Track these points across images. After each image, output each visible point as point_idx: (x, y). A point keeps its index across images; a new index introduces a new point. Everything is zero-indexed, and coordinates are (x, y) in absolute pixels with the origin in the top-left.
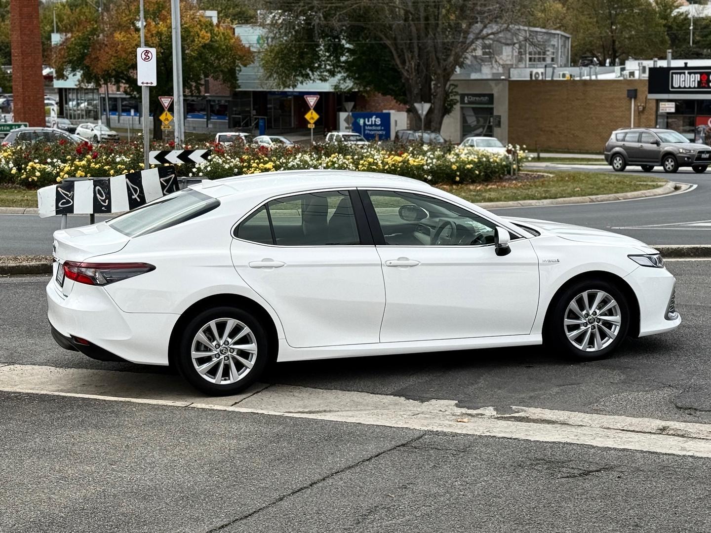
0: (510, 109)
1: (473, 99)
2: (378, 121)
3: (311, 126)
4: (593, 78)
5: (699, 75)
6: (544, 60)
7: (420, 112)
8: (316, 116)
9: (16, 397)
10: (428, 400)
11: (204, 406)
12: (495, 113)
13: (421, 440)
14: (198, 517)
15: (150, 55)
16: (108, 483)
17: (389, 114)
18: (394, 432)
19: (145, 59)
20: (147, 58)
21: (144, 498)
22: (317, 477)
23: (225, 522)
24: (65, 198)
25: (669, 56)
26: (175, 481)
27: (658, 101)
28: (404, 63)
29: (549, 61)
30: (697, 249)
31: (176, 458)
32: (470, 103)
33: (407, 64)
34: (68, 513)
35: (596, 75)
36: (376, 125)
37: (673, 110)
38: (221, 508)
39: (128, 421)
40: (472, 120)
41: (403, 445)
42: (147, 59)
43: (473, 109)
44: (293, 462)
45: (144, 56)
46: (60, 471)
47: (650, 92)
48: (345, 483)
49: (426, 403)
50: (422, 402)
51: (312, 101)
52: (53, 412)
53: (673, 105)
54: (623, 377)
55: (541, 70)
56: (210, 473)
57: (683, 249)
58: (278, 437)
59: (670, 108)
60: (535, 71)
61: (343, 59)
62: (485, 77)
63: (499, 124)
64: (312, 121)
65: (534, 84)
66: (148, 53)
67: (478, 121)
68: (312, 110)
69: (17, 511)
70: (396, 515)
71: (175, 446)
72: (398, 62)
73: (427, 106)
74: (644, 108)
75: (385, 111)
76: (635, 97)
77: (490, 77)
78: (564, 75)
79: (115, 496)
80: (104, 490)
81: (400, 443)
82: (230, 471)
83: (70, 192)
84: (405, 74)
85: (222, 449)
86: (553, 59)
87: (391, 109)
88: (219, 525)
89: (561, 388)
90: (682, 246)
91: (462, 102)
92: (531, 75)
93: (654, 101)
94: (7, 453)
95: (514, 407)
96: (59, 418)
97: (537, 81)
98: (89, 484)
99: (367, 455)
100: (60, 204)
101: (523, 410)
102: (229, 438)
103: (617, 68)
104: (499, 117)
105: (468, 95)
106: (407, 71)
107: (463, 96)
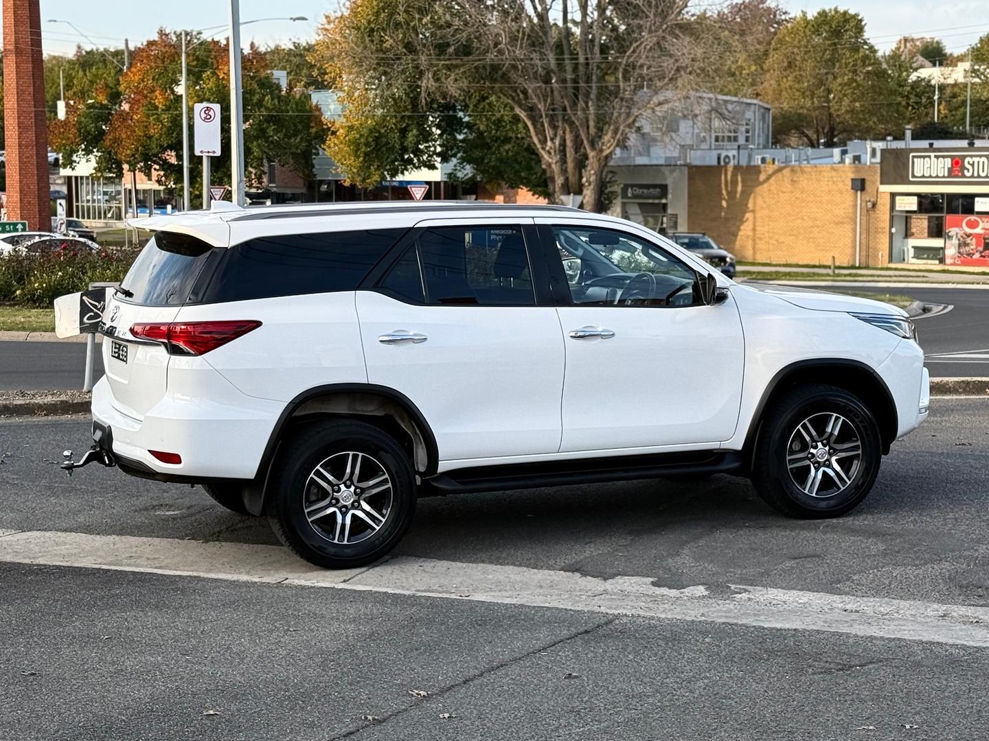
0: (690, 206)
1: (639, 191)
4: (804, 163)
5: (949, 160)
6: (736, 139)
9: (40, 570)
10: (613, 576)
11: (303, 583)
12: (670, 211)
13: (610, 626)
14: (313, 721)
15: (211, 113)
16: (182, 678)
18: (572, 615)
19: (205, 119)
20: (208, 117)
21: (235, 697)
22: (473, 672)
23: (352, 728)
24: (92, 311)
25: (908, 134)
26: (276, 675)
27: (893, 196)
28: (543, 142)
29: (742, 141)
30: (968, 383)
31: (274, 647)
32: (635, 197)
33: (549, 143)
34: (131, 716)
35: (808, 159)
37: (915, 208)
38: (344, 710)
39: (200, 600)
41: (586, 632)
42: (208, 119)
43: (639, 204)
44: (437, 651)
45: (203, 115)
46: (113, 663)
47: (883, 182)
48: (512, 679)
49: (610, 581)
50: (605, 579)
51: (418, 193)
52: (95, 589)
53: (915, 199)
54: (882, 547)
55: (732, 153)
56: (323, 666)
57: (947, 383)
58: (413, 621)
59: (911, 204)
60: (724, 154)
61: (460, 137)
62: (655, 162)
63: (675, 226)
66: (210, 111)
67: (646, 222)
69: (60, 714)
70: (589, 720)
71: (271, 631)
72: (536, 140)
73: (578, 200)
74: (874, 204)
76: (863, 189)
77: (662, 162)
78: (764, 160)
79: (194, 694)
80: (178, 688)
81: (582, 630)
82: (350, 664)
83: (99, 303)
84: (546, 156)
85: (334, 637)
86: (747, 139)
88: (344, 731)
89: (797, 561)
90: (946, 379)
91: (624, 195)
92: (719, 159)
93: (889, 195)
94: (36, 639)
95: (733, 587)
96: (103, 597)
97: (727, 167)
98: (156, 680)
99: (539, 645)
100: (85, 320)
101: (746, 591)
102: (344, 621)
103: (837, 152)
104: (676, 216)
105: (632, 186)
106: (549, 153)
107: (625, 188)
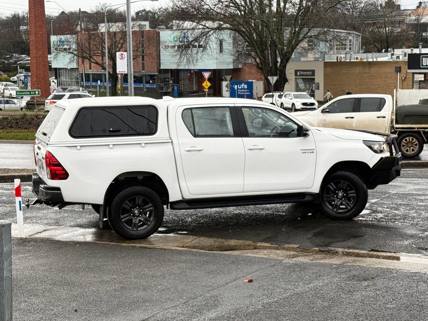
0: (324, 79)
1: (303, 73)
2: (246, 87)
3: (206, 90)
4: (375, 60)
6: (345, 49)
7: (271, 82)
8: (209, 84)
12: (316, 81)
17: (252, 82)
19: (121, 59)
25: (420, 47)
32: (301, 75)
35: (376, 58)
36: (244, 89)
37: (423, 79)
40: (302, 85)
43: (302, 78)
47: (408, 69)
51: (207, 75)
53: (423, 75)
55: (343, 56)
59: (421, 78)
62: (309, 60)
63: (318, 88)
64: (207, 87)
65: (339, 64)
66: (122, 55)
67: (306, 86)
68: (207, 81)
73: (275, 78)
74: (405, 78)
75: (250, 81)
76: (400, 72)
77: (312, 59)
78: (357, 58)
86: (350, 49)
87: (253, 79)
91: (296, 75)
92: (337, 58)
93: (412, 74)
97: (341, 62)
103: (389, 54)
104: (318, 84)
105: (299, 71)
107: (296, 71)
